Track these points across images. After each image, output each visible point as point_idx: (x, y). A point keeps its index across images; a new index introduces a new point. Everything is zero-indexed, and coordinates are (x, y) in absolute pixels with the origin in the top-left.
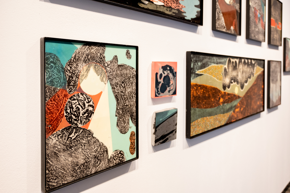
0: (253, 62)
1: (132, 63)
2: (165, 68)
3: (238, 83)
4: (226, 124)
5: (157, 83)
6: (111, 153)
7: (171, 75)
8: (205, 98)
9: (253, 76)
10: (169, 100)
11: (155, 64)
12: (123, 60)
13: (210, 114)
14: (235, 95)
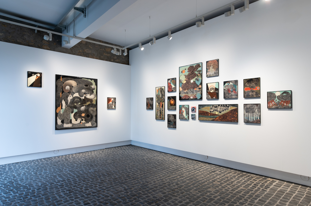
0: (228, 105)
1: (188, 107)
2: (193, 108)
3: (217, 111)
4: (212, 121)
5: (192, 110)
6: (185, 118)
7: (194, 109)
8: (203, 113)
9: (228, 109)
10: (195, 113)
11: (191, 107)
12: (187, 107)
13: (205, 117)
14: (216, 114)
